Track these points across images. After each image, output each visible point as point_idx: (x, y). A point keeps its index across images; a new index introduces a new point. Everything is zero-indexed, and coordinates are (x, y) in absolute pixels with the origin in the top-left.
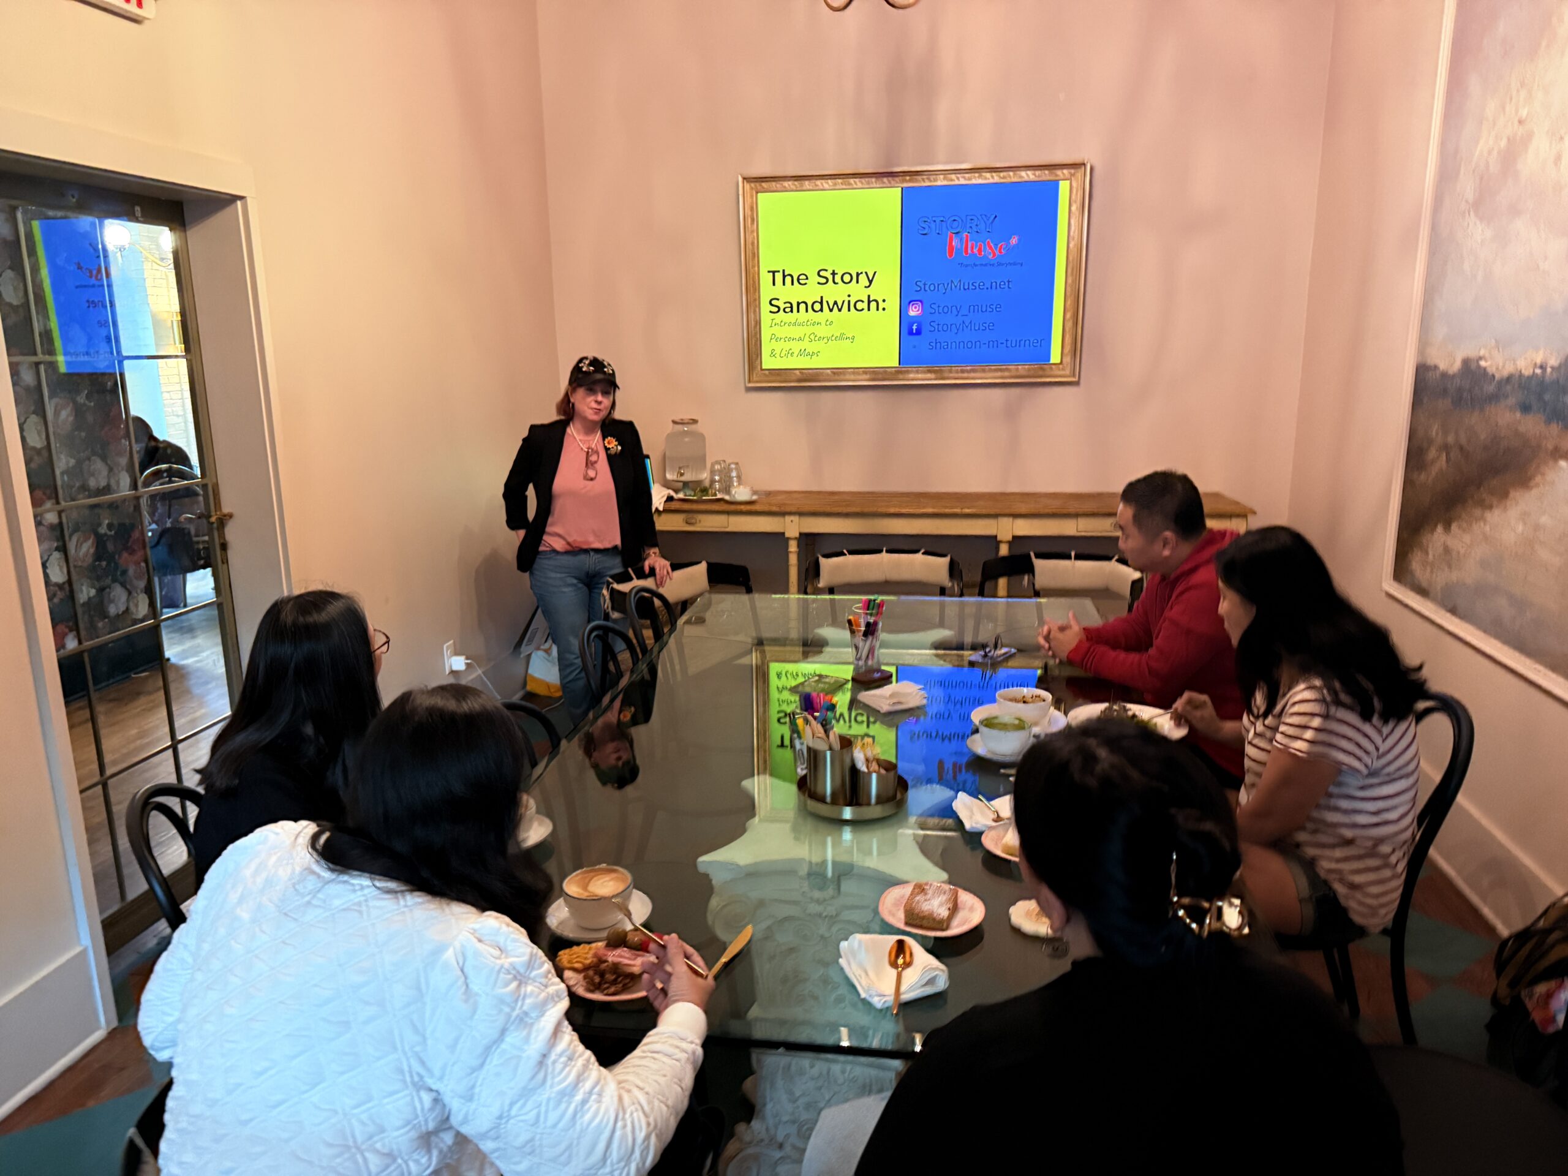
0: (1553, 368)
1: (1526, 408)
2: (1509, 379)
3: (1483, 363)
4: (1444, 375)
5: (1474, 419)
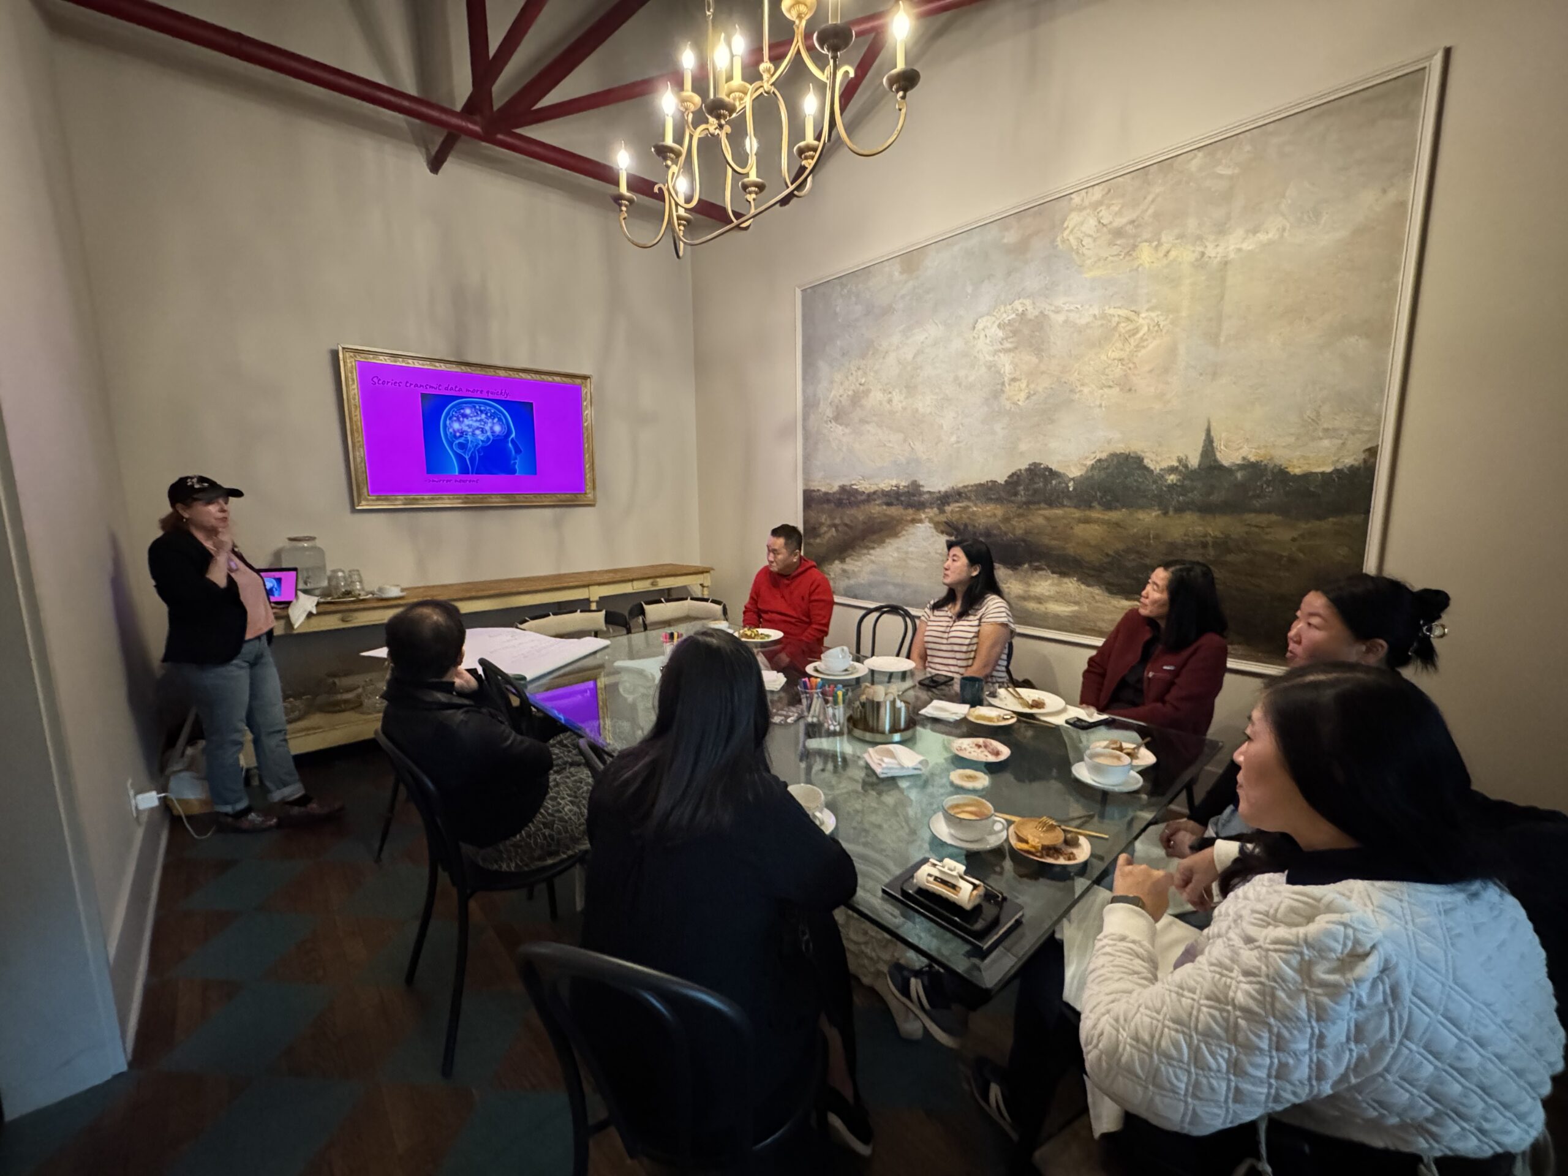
0: (905, 487)
1: (889, 504)
2: (875, 493)
3: (855, 487)
4: (826, 494)
5: (853, 511)
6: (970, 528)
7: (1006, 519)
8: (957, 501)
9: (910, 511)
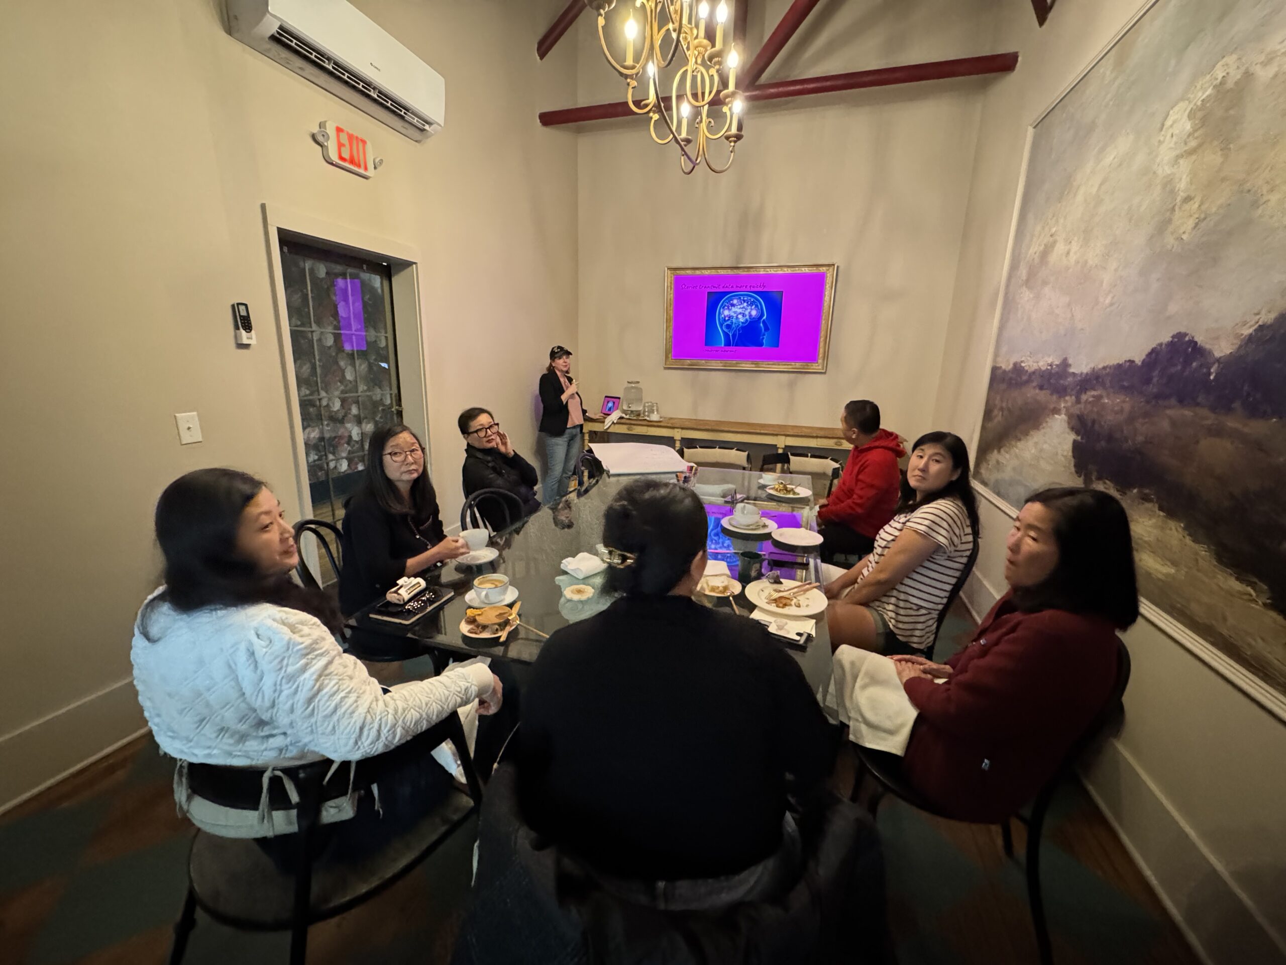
0: (1057, 365)
1: (1041, 388)
2: (1034, 373)
3: (1023, 365)
4: (1004, 371)
5: (1016, 394)
6: (1097, 427)
7: (1131, 419)
8: (1093, 389)
9: (1055, 397)
